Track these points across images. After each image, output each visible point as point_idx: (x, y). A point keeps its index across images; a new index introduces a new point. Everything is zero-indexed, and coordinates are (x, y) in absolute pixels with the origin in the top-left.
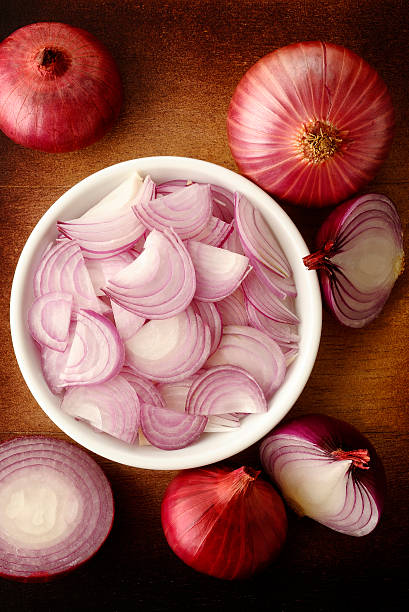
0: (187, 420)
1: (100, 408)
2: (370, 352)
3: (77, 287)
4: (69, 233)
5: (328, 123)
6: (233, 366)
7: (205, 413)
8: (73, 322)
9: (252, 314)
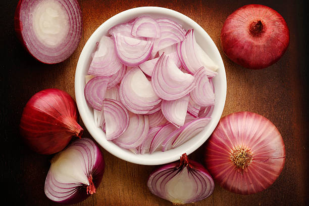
0: (100, 100)
1: (105, 56)
2: (132, 191)
3: (164, 40)
4: (188, 35)
5: (251, 161)
6: (129, 122)
7: (105, 109)
8: (146, 39)
9: (156, 129)
